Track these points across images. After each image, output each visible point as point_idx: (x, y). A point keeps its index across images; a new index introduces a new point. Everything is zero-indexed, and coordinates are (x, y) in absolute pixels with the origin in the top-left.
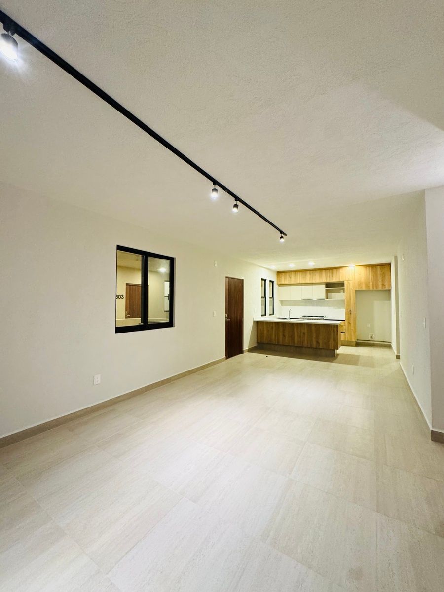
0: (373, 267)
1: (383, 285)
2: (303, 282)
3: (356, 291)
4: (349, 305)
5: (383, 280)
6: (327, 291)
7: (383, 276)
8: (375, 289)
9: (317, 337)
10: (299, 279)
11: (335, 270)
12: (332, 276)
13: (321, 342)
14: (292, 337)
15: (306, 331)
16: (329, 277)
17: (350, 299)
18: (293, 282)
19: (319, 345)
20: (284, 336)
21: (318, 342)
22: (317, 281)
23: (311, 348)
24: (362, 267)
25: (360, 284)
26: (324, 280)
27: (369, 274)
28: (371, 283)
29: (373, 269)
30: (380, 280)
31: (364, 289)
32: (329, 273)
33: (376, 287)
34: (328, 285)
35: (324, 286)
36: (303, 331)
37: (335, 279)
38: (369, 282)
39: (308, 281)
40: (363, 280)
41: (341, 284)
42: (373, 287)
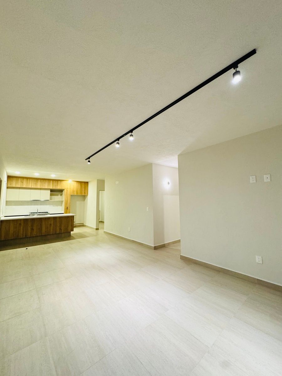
0: (81, 182)
1: (85, 193)
2: (35, 187)
3: (71, 195)
4: (66, 204)
5: (85, 191)
6: (51, 195)
7: (85, 188)
8: (81, 195)
9: (60, 226)
10: (31, 184)
11: (60, 181)
12: (57, 185)
13: (62, 228)
14: (40, 229)
15: (52, 222)
16: (55, 186)
17: (68, 200)
18: (24, 186)
19: (61, 231)
20: (32, 229)
21: (60, 229)
22: (46, 187)
23: (55, 234)
24: (75, 182)
25: (73, 191)
26: (51, 187)
27: (78, 187)
28: (79, 192)
29: (80, 184)
30: (84, 190)
31: (75, 194)
32: (55, 183)
33: (82, 194)
34: (52, 191)
35: (50, 191)
36: (50, 223)
37: (59, 187)
38: (78, 191)
39: (39, 187)
40: (75, 189)
41: (61, 191)
42: (80, 194)
